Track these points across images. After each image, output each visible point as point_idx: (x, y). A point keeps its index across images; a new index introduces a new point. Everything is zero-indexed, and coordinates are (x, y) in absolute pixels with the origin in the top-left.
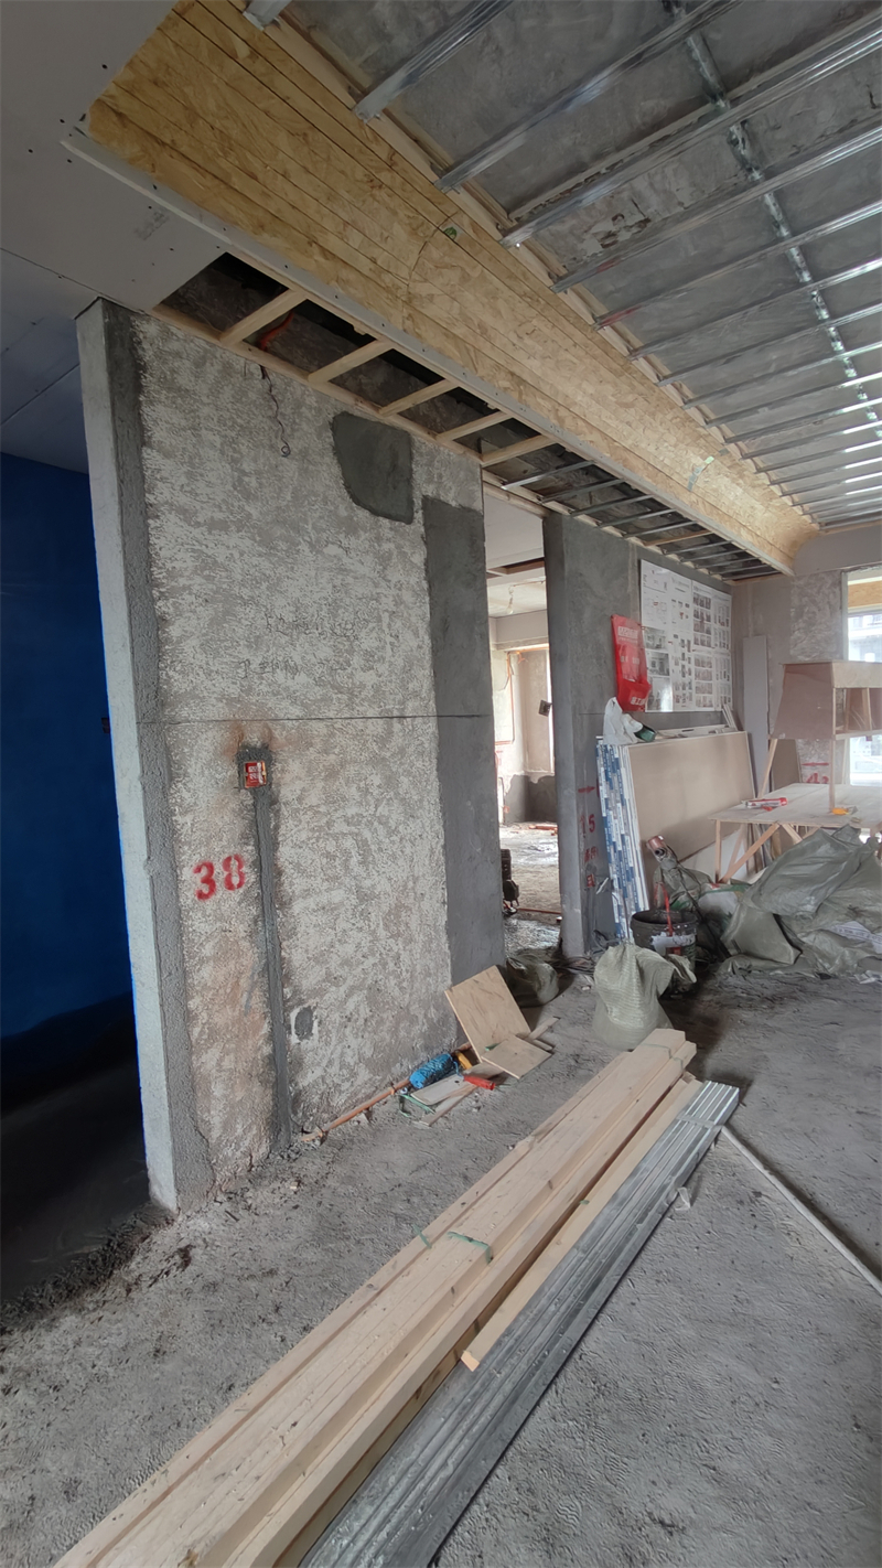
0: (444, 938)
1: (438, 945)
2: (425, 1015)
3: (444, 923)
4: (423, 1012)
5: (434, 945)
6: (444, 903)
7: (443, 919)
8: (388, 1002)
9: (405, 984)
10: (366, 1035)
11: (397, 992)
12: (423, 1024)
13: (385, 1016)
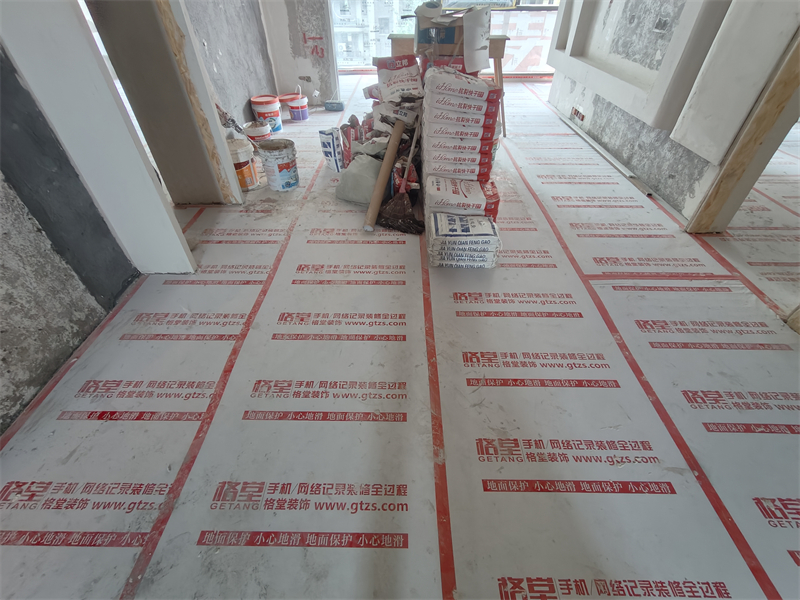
0: (57, 258)
1: (53, 266)
2: (71, 321)
3: (49, 247)
4: (67, 321)
5: (49, 268)
6: (39, 230)
7: (47, 244)
8: (22, 335)
9: (33, 312)
10: (12, 368)
11: (27, 322)
12: (72, 327)
13: (25, 345)
